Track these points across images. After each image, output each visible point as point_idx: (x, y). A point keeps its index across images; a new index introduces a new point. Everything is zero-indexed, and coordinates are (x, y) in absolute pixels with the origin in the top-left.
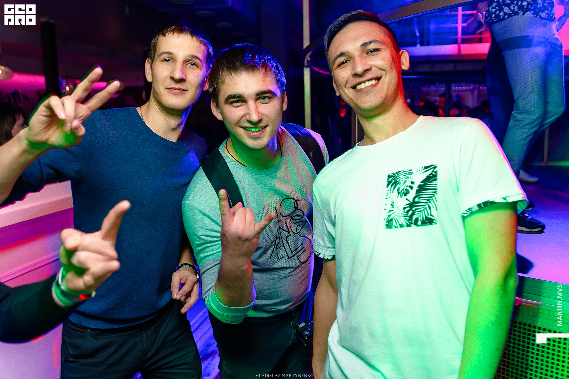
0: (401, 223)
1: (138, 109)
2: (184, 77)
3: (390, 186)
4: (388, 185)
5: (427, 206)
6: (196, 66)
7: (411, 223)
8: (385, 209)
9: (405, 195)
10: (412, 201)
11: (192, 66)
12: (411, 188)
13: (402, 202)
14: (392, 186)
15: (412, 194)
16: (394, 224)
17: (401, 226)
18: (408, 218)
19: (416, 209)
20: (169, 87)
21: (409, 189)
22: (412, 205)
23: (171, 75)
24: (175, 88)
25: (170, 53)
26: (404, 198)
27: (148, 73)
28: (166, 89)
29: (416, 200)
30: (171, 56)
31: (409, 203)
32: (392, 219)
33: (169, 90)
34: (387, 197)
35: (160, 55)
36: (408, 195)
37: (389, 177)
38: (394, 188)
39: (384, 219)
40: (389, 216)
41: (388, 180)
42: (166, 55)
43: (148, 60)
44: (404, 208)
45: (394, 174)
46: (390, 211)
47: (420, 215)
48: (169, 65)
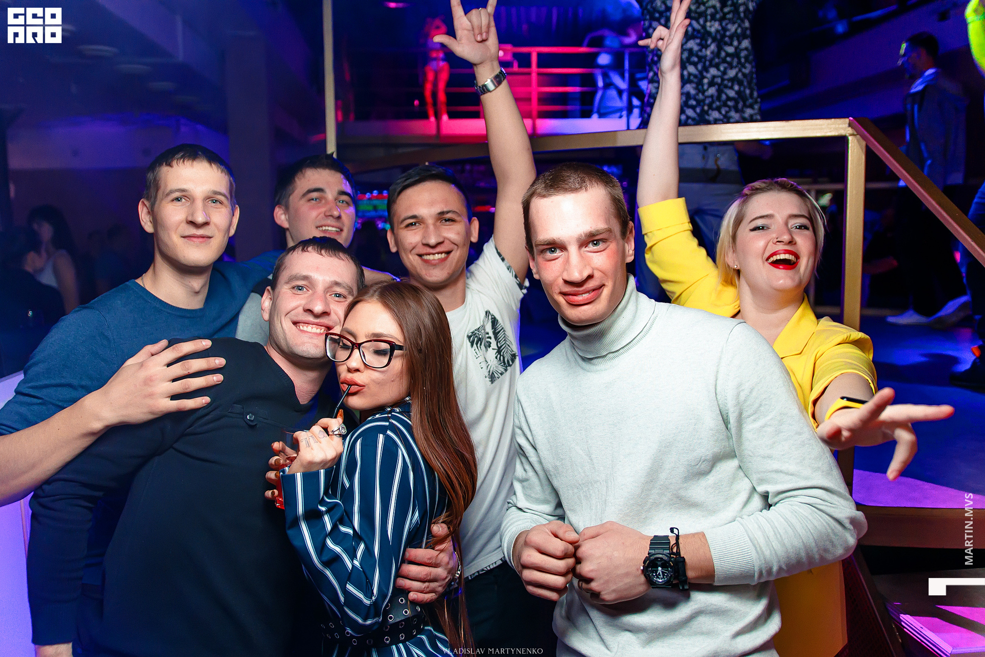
0: (500, 372)
1: (139, 281)
2: (209, 220)
3: (475, 345)
4: (472, 345)
5: (507, 346)
6: (220, 203)
7: (506, 367)
8: (482, 368)
9: (490, 346)
10: (497, 348)
11: (214, 204)
12: (490, 338)
13: (491, 353)
14: (477, 344)
15: (493, 341)
16: (496, 375)
17: (502, 374)
18: (502, 364)
19: (503, 353)
20: (187, 234)
21: (489, 340)
22: (499, 351)
23: (190, 219)
24: (195, 236)
25: (183, 191)
26: (490, 350)
27: (144, 220)
28: (182, 237)
29: (499, 345)
30: (184, 193)
31: (496, 351)
32: (493, 373)
33: (186, 240)
34: (477, 356)
35: (168, 195)
36: (491, 345)
37: (469, 337)
38: (481, 345)
39: (486, 377)
40: (489, 372)
41: (469, 341)
42: (177, 193)
43: (143, 202)
44: (496, 358)
45: (472, 333)
46: (487, 367)
47: (507, 357)
48: (182, 205)
